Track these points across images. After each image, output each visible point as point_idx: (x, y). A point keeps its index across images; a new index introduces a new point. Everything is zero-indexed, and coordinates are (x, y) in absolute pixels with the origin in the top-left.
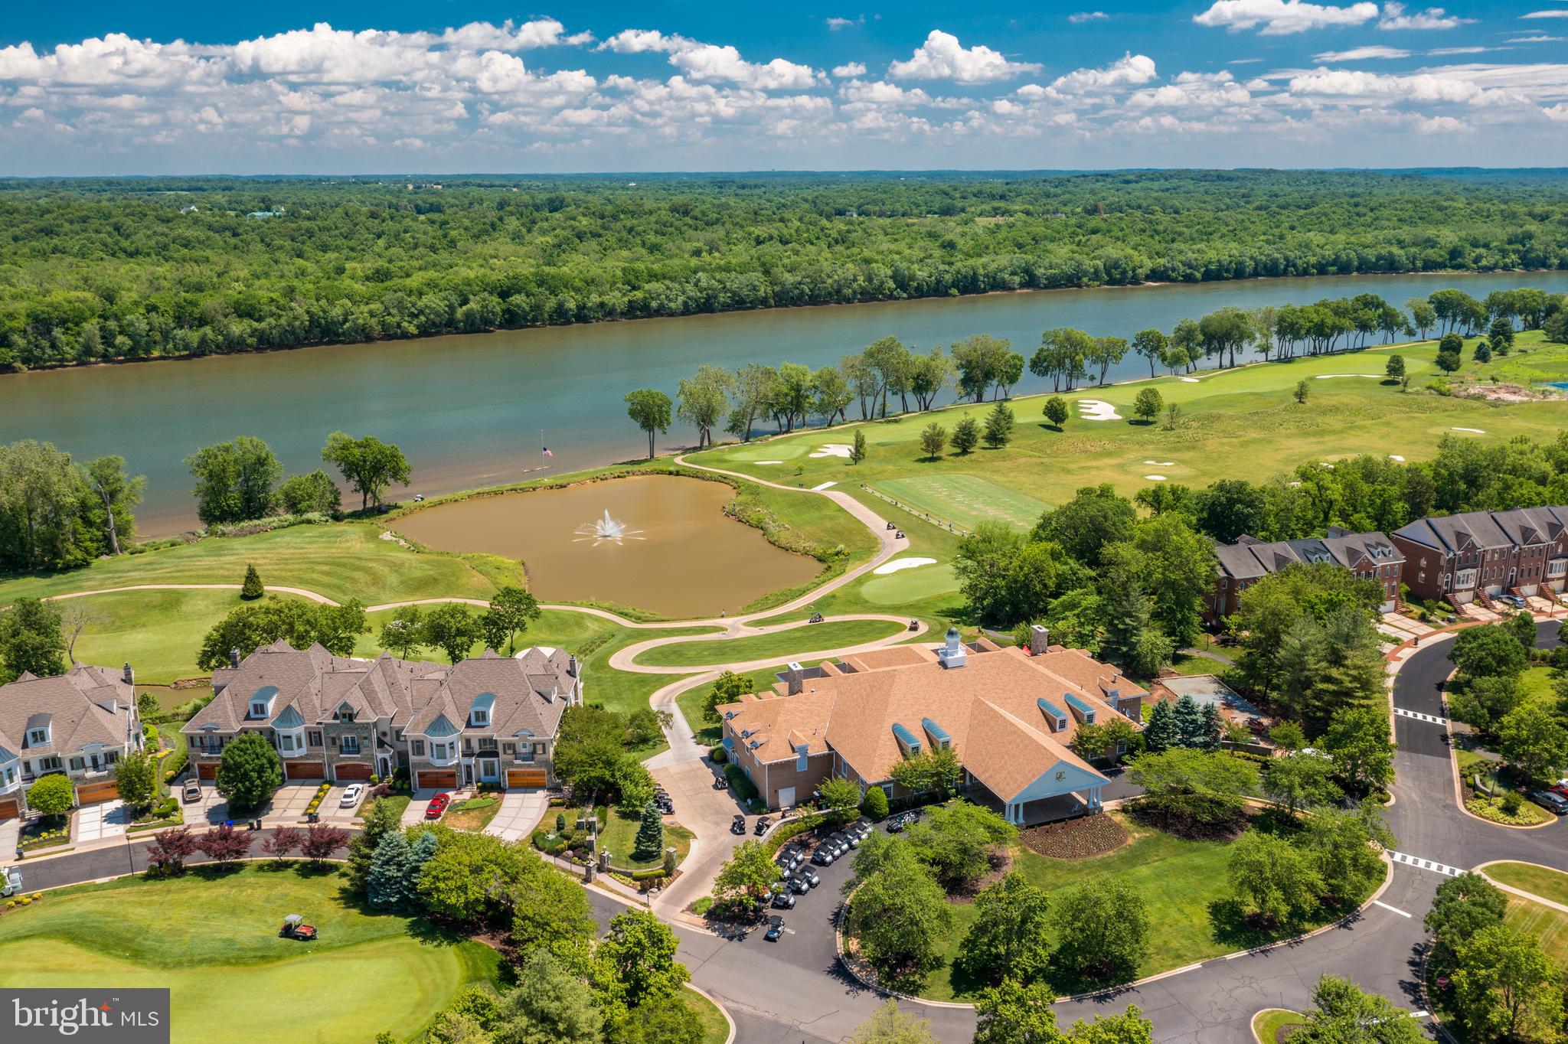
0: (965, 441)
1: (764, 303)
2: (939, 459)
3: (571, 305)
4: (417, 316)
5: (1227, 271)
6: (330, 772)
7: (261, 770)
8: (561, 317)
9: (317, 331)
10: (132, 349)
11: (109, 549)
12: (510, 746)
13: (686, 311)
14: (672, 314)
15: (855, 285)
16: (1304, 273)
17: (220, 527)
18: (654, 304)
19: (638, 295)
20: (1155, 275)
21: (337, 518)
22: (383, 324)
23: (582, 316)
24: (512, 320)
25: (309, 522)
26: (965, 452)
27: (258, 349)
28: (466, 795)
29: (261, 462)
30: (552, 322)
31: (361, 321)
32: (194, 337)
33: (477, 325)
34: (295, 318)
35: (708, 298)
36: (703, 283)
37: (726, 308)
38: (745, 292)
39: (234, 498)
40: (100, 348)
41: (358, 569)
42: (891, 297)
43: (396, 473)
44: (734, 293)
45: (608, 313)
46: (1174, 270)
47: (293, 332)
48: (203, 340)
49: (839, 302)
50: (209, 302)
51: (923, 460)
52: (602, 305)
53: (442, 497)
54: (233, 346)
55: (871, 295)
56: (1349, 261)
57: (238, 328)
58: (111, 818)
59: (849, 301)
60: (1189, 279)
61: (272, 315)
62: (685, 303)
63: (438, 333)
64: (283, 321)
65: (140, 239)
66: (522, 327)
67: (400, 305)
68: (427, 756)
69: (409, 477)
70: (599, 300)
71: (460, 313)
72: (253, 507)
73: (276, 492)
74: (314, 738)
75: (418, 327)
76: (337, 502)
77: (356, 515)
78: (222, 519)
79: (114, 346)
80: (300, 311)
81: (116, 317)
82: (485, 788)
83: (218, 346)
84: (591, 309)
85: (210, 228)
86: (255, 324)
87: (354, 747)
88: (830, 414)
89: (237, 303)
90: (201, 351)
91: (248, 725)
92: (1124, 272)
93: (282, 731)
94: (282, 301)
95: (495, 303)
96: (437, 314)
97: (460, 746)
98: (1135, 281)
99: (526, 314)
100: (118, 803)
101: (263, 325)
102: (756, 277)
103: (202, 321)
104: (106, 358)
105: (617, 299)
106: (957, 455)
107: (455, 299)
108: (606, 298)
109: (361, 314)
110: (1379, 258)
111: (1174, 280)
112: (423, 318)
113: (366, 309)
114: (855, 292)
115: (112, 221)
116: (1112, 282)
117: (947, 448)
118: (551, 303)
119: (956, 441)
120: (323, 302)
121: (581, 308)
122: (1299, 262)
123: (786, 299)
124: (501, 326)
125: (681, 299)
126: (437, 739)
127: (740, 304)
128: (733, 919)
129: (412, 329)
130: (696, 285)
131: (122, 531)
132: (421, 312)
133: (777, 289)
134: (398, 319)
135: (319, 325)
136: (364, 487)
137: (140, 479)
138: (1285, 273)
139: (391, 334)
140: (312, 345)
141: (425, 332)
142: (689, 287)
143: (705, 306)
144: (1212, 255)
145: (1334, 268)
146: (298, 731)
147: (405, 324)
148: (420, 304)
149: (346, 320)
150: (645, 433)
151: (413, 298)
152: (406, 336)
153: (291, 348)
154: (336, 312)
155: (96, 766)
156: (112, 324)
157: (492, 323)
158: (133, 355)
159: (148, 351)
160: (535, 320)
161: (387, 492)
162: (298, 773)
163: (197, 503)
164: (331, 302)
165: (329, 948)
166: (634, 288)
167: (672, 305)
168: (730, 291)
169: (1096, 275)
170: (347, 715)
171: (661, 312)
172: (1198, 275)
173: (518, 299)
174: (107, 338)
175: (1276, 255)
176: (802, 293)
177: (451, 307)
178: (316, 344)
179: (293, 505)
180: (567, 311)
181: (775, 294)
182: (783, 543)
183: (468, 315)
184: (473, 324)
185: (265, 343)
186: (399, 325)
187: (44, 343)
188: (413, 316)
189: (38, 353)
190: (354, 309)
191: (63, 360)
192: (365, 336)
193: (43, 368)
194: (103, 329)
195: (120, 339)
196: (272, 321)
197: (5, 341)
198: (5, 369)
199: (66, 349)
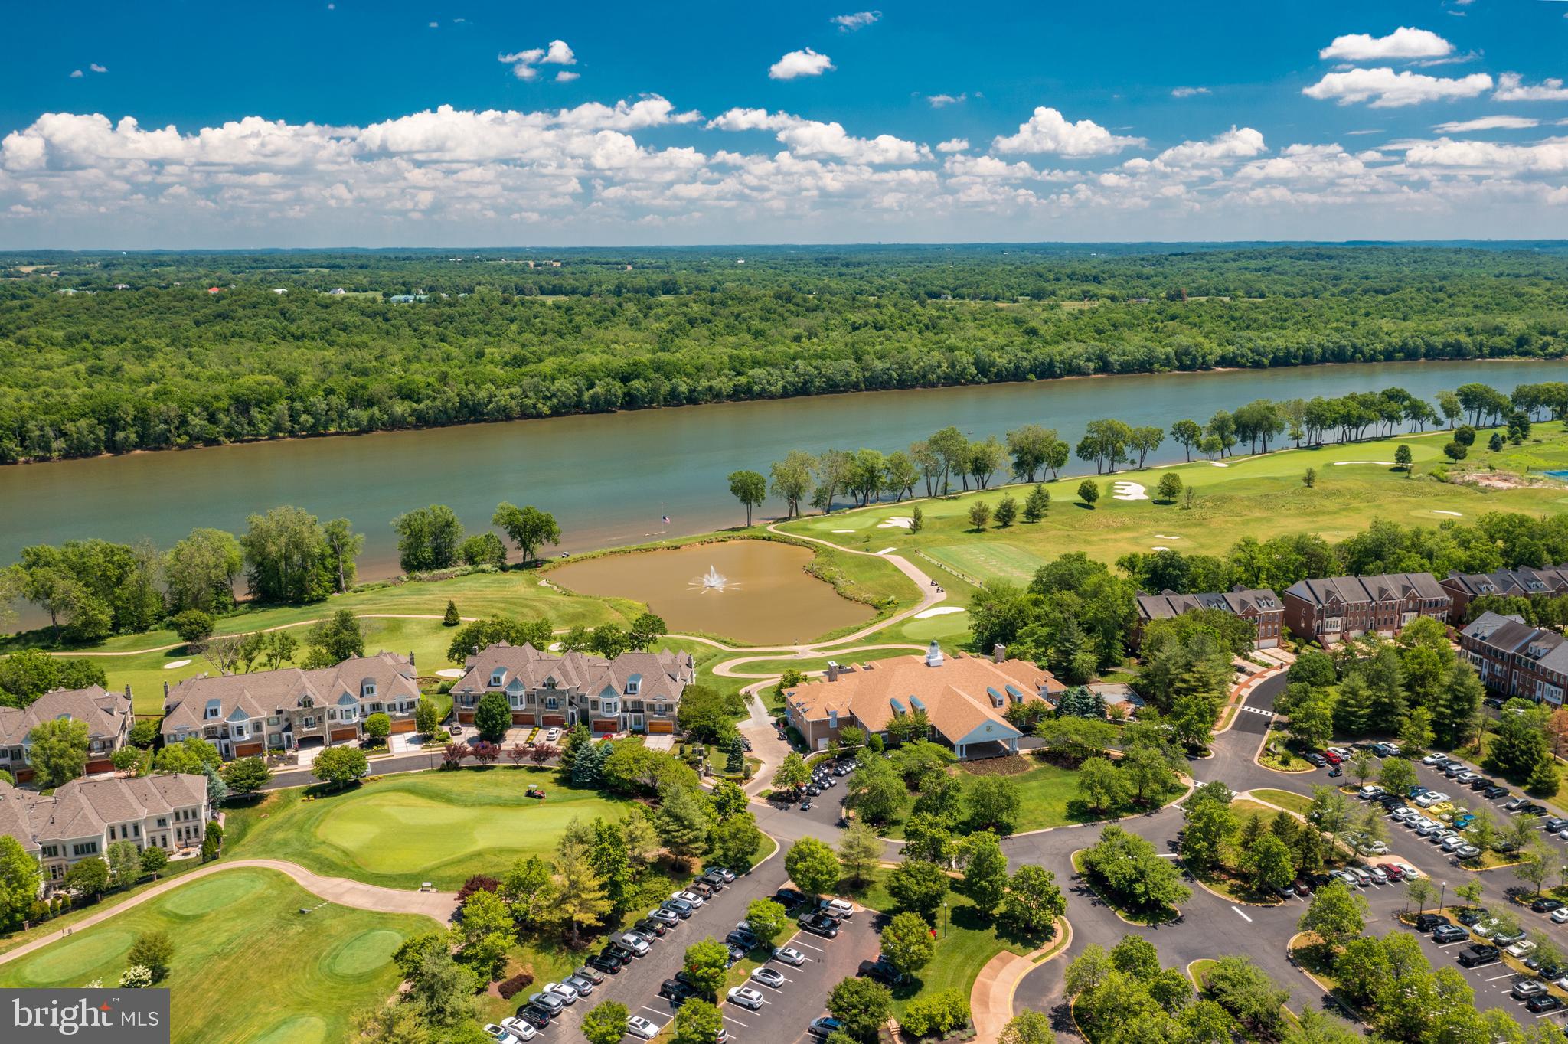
0: (1005, 516)
1: (856, 387)
2: (983, 530)
3: (684, 389)
4: (550, 398)
5: (1295, 357)
6: (539, 720)
7: (502, 714)
8: (674, 399)
9: (465, 411)
10: (314, 426)
11: (339, 589)
12: (651, 707)
13: (785, 394)
14: (772, 397)
15: (939, 371)
16: (1372, 359)
17: (417, 574)
18: (756, 388)
19: (743, 380)
20: (1223, 361)
21: (504, 569)
22: (521, 405)
23: (692, 399)
24: (632, 402)
25: (483, 571)
26: (1005, 525)
27: (417, 427)
28: (624, 736)
29: (448, 524)
30: (667, 403)
31: (503, 403)
32: (363, 415)
33: (601, 407)
34: (448, 400)
35: (805, 383)
36: (801, 370)
37: (821, 391)
38: (838, 377)
39: (427, 553)
40: (288, 424)
41: (526, 606)
42: (973, 381)
43: (549, 535)
44: (829, 378)
45: (717, 396)
46: (1242, 356)
47: (446, 413)
48: (371, 419)
49: (924, 386)
50: (376, 387)
51: (970, 532)
52: (710, 388)
53: (583, 554)
54: (396, 424)
55: (954, 380)
56: (1417, 348)
57: (400, 408)
58: (410, 741)
59: (933, 385)
60: (1257, 365)
61: (428, 397)
62: (784, 387)
63: (567, 413)
64: (438, 403)
65: (305, 325)
66: (640, 408)
67: (536, 389)
68: (600, 711)
69: (558, 538)
70: (708, 384)
71: (587, 395)
72: (441, 559)
73: (459, 547)
74: (530, 698)
75: (551, 408)
76: (503, 556)
77: (517, 567)
78: (418, 568)
79: (298, 423)
80: (451, 394)
81: (301, 399)
82: (635, 732)
83: (383, 424)
84: (700, 392)
85: (363, 313)
86: (415, 405)
87: (554, 705)
88: (899, 492)
89: (400, 388)
90: (369, 429)
91: (490, 689)
92: (1194, 359)
93: (512, 693)
94: (437, 386)
95: (617, 387)
96: (568, 397)
97: (620, 706)
98: (1205, 367)
99: (644, 396)
100: (414, 734)
101: (422, 406)
102: (849, 363)
103: (370, 403)
104: (292, 433)
105: (724, 383)
106: (998, 527)
107: (583, 383)
108: (714, 383)
109: (503, 397)
110: (1446, 345)
111: (1243, 366)
112: (555, 400)
113: (506, 392)
114: (939, 377)
115: (278, 306)
116: (1182, 367)
117: (991, 522)
118: (666, 387)
119: (998, 516)
120: (471, 386)
121: (692, 391)
122: (1366, 349)
123: (876, 384)
124: (622, 407)
125: (780, 384)
126: (607, 700)
127: (834, 388)
128: (782, 800)
129: (546, 410)
130: (794, 371)
131: (348, 575)
132: (554, 395)
133: (868, 374)
134: (533, 401)
135: (468, 406)
136: (525, 545)
137: (360, 536)
138: (1352, 359)
139: (528, 414)
140: (460, 423)
141: (556, 412)
142: (788, 373)
143: (802, 390)
144: (1280, 342)
145: (1402, 355)
146: (521, 693)
147: (540, 406)
148: (553, 388)
149: (490, 402)
150: (743, 507)
151: (548, 383)
152: (540, 415)
153: (443, 425)
154: (482, 395)
155: (402, 710)
156: (298, 405)
157: (614, 404)
158: (314, 432)
159: (326, 428)
160: (651, 402)
161: (541, 550)
162: (521, 721)
163: (399, 555)
164: (478, 387)
165: (554, 802)
166: (739, 374)
167: (773, 389)
168: (824, 376)
169: (1167, 363)
170: (551, 685)
171: (764, 395)
172: (1266, 362)
173: (637, 384)
174: (294, 416)
175: (1344, 343)
176: (891, 378)
177: (580, 391)
178: (464, 423)
179: (471, 559)
180: (679, 394)
181: (866, 379)
182: (849, 593)
183: (594, 398)
184: (598, 405)
185: (423, 421)
186: (534, 406)
187: (244, 420)
188: (546, 398)
189: (238, 428)
190: (497, 392)
191: (258, 434)
192: (505, 416)
193: (242, 441)
194: (291, 409)
195: (304, 418)
196: (429, 402)
197: (212, 419)
198: (212, 442)
199: (261, 425)
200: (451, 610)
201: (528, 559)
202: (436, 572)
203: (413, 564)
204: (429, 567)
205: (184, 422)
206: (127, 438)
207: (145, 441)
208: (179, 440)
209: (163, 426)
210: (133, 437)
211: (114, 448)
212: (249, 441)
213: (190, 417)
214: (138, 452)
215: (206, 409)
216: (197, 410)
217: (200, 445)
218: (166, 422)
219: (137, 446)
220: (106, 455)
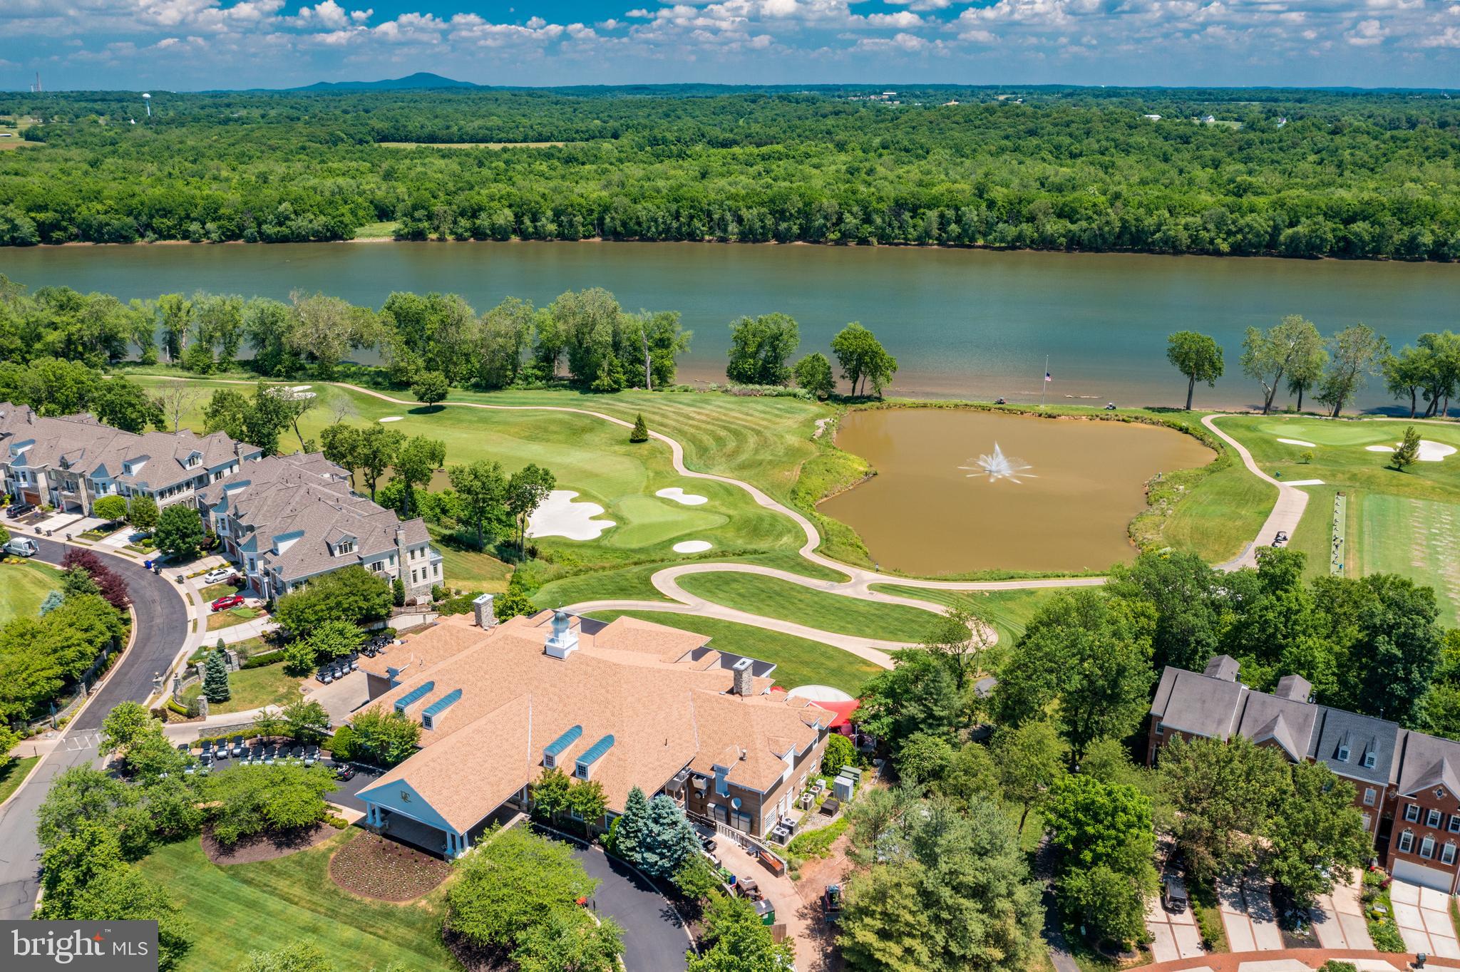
3: (1428, 239)
4: (1235, 234)
9: (1126, 238)
10: (959, 237)
11: (643, 384)
22: (1195, 239)
23: (1438, 253)
24: (1347, 249)
27: (1067, 249)
30: (1398, 256)
31: (1172, 233)
32: (1014, 232)
33: (1305, 250)
34: (1107, 223)
40: (935, 232)
47: (1103, 237)
48: (1020, 236)
54: (1046, 243)
57: (1053, 227)
61: (1087, 218)
63: (1255, 253)
64: (1094, 226)
66: (1358, 258)
67: (1221, 222)
71: (1284, 235)
75: (1232, 246)
77: (845, 400)
79: (945, 232)
80: (1115, 217)
83: (1032, 241)
86: (1069, 225)
90: (1015, 244)
94: (1102, 207)
95: (1329, 229)
96: (1258, 235)
99: (1366, 244)
101: (1077, 227)
104: (938, 241)
107: (1282, 221)
109: (1178, 228)
112: (1240, 237)
118: (1402, 235)
120: (1141, 212)
121: (1441, 244)
124: (1333, 254)
129: (1225, 247)
132: (1240, 230)
134: (1213, 234)
135: (1129, 232)
139: (1199, 248)
140: (1119, 251)
141: (1237, 250)
147: (1218, 241)
148: (1242, 222)
149: (1158, 230)
151: (1236, 216)
152: (1218, 253)
153: (1098, 250)
154: (1150, 222)
156: (950, 213)
157: (1320, 249)
158: (964, 241)
159: (973, 239)
160: (1375, 251)
164: (1150, 212)
173: (1360, 227)
174: (943, 223)
177: (1276, 230)
178: (1122, 251)
180: (1420, 247)
183: (1294, 239)
184: (1297, 249)
185: (1075, 244)
186: (1212, 241)
187: (896, 224)
188: (1229, 233)
189: (888, 230)
190: (1171, 221)
191: (906, 239)
192: (1172, 248)
193: (891, 244)
194: (942, 216)
195: (953, 226)
196: (1084, 224)
197: (867, 220)
198: (863, 241)
199: (911, 230)
200: (640, 424)
201: (857, 393)
202: (751, 386)
203: (739, 376)
204: (749, 379)
205: (840, 220)
206: (789, 229)
207: (805, 234)
208: (832, 236)
209: (822, 221)
210: (795, 229)
211: (782, 238)
212: (897, 245)
213: (847, 215)
214: (800, 243)
215: (865, 209)
216: (855, 209)
217: (852, 244)
218: (825, 218)
219: (799, 237)
220: (773, 242)
